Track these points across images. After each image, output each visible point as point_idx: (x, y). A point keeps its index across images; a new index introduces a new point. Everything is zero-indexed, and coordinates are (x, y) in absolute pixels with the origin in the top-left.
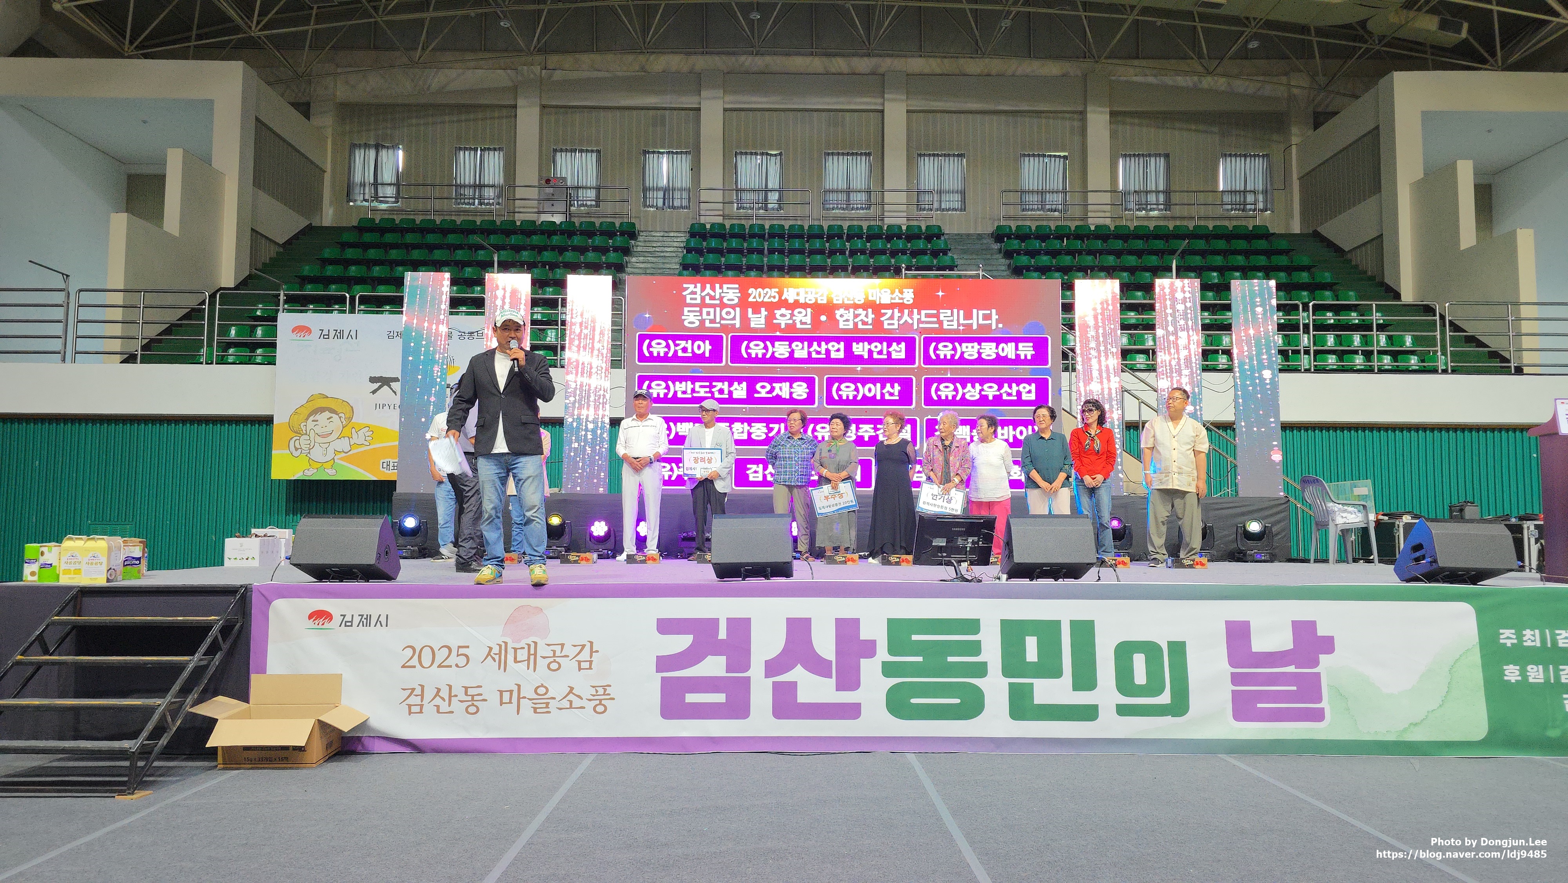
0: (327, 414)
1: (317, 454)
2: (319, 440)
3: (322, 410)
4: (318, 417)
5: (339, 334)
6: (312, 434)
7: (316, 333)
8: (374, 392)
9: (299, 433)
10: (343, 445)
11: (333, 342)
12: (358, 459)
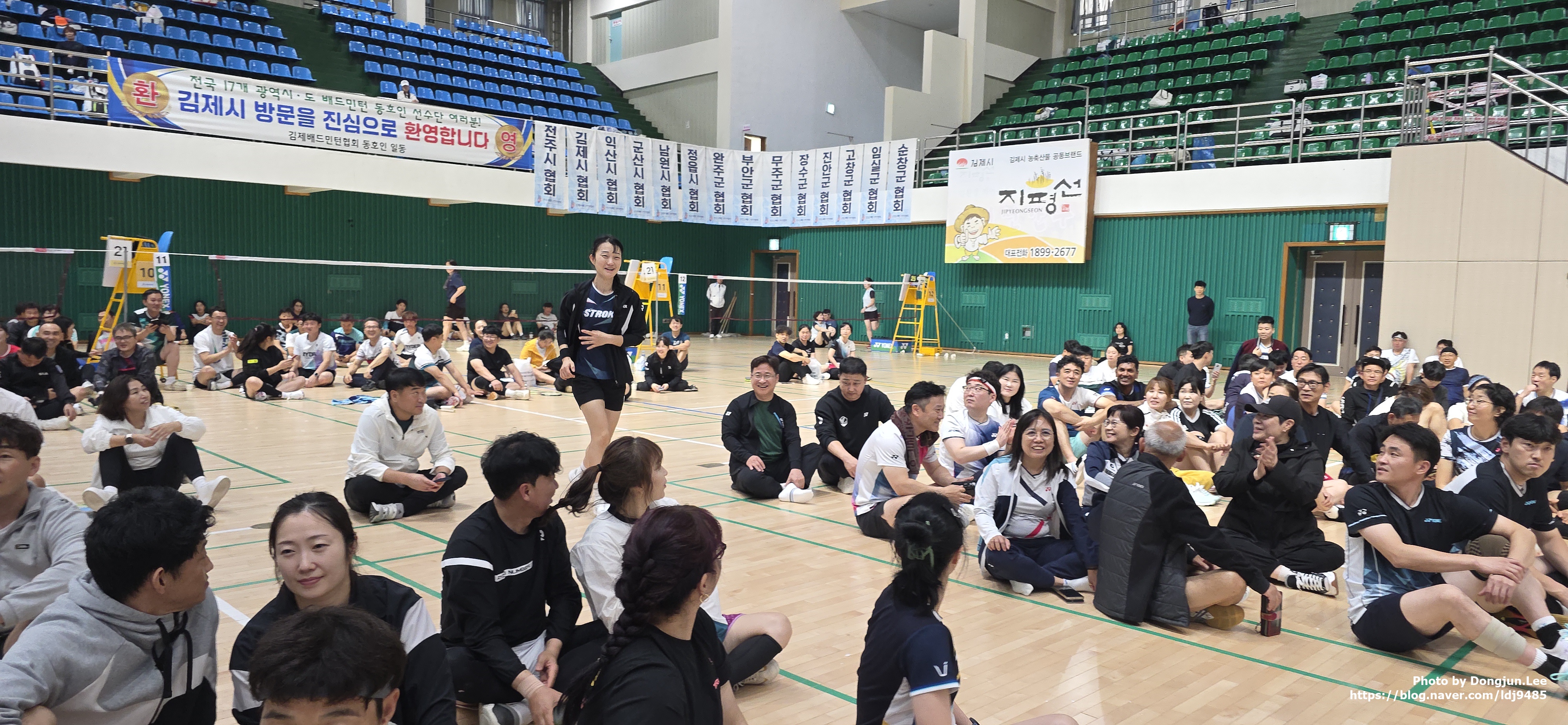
0: (975, 218)
1: (969, 246)
2: (971, 236)
3: (971, 216)
4: (970, 220)
5: (983, 162)
6: (967, 232)
7: (970, 163)
8: (1001, 202)
9: (959, 232)
10: (984, 239)
11: (980, 168)
12: (991, 249)
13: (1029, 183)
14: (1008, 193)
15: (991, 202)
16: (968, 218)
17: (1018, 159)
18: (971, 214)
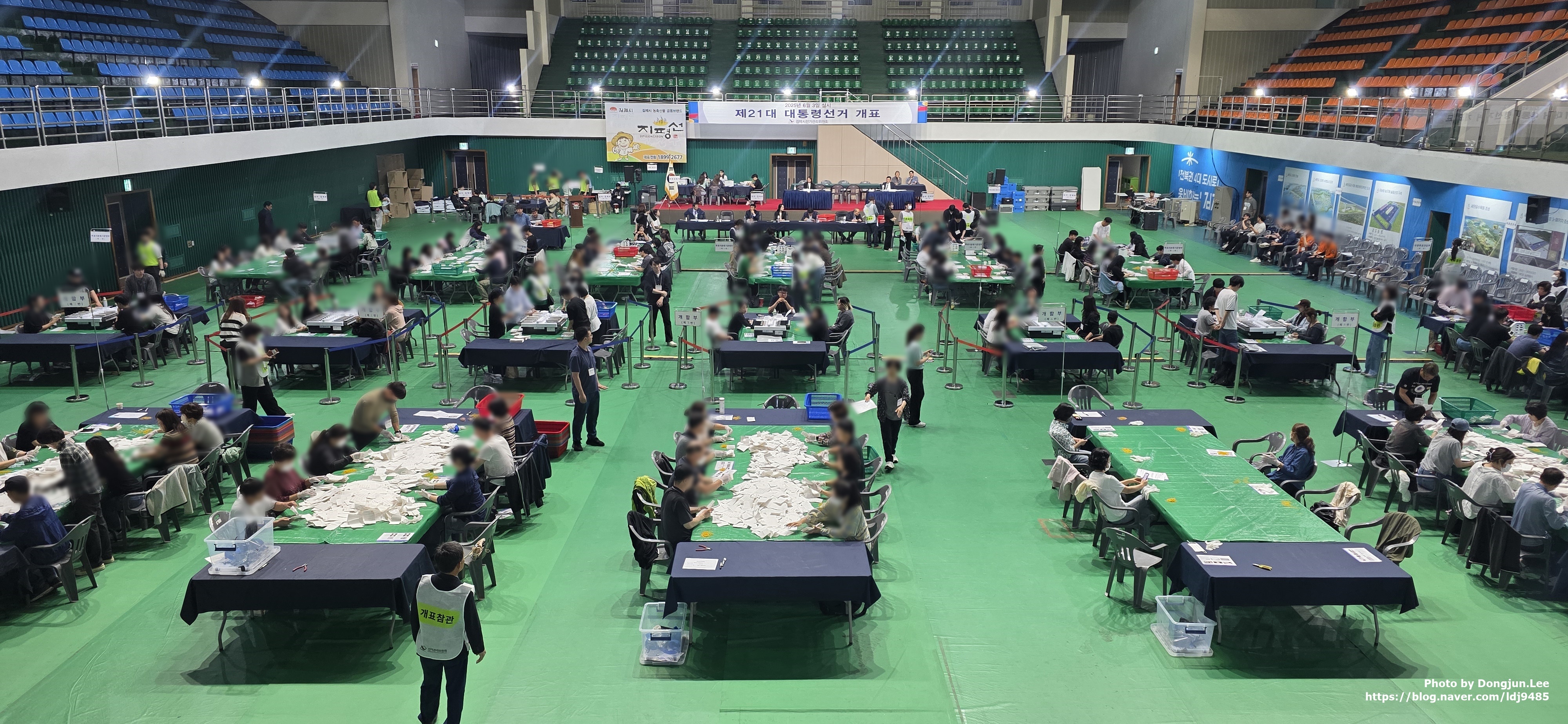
0: (624, 139)
1: (622, 153)
2: (622, 148)
4: (621, 140)
5: (626, 110)
6: (619, 146)
7: (618, 110)
8: (639, 131)
10: (630, 150)
11: (625, 113)
12: (636, 155)
13: (655, 123)
14: (643, 127)
15: (634, 131)
16: (620, 138)
17: (647, 110)
18: (621, 136)
